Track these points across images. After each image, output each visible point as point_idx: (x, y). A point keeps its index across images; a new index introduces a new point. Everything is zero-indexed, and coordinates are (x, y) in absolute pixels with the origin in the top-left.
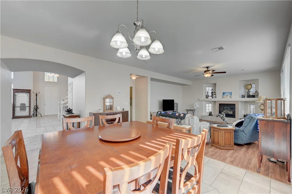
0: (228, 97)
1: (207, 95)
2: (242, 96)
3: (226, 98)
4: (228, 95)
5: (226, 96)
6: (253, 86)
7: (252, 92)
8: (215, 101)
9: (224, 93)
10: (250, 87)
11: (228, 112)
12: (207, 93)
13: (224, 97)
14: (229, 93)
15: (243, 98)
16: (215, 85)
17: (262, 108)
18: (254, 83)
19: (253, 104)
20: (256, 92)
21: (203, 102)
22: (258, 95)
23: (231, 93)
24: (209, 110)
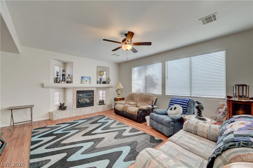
0: (88, 82)
1: (57, 78)
3: (86, 83)
4: (88, 80)
5: (85, 81)
6: (105, 72)
7: (104, 78)
8: (65, 88)
9: (82, 77)
10: (102, 73)
12: (57, 76)
14: (88, 77)
16: (65, 64)
17: (120, 92)
18: (105, 71)
19: (103, 90)
20: (109, 78)
21: (50, 89)
22: (110, 81)
23: (90, 77)
24: (56, 101)
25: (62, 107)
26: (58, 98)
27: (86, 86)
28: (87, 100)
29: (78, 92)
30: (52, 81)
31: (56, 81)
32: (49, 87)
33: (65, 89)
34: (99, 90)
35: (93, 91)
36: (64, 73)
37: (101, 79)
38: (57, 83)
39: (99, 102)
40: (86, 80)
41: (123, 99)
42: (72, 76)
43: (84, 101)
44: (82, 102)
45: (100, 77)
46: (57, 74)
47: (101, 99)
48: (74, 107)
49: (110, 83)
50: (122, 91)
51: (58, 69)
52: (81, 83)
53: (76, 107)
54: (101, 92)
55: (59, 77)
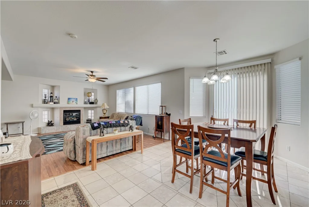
0: (74, 103)
1: (45, 100)
2: (85, 102)
3: (72, 104)
4: (74, 101)
6: (93, 94)
7: (92, 99)
9: (69, 99)
10: (90, 94)
11: (72, 119)
12: (45, 97)
13: (69, 103)
14: (74, 98)
15: (86, 105)
16: (53, 87)
17: (105, 112)
18: (93, 92)
19: (91, 110)
20: (96, 99)
21: (39, 108)
22: (97, 102)
23: (77, 99)
24: (45, 119)
25: (50, 124)
26: (46, 117)
27: (72, 106)
28: (74, 118)
29: (65, 111)
30: (41, 102)
31: (45, 102)
32: (37, 107)
33: (53, 109)
34: (88, 110)
35: (80, 110)
36: (52, 95)
37: (89, 100)
38: (45, 103)
39: (87, 121)
40: (72, 101)
41: (108, 117)
42: (59, 98)
43: (71, 119)
44: (69, 120)
45: (88, 98)
46: (45, 96)
47: (90, 118)
48: (61, 124)
49: (98, 103)
50: (107, 111)
51: (46, 92)
52: (68, 104)
53: (63, 124)
54: (90, 111)
55: (47, 98)
